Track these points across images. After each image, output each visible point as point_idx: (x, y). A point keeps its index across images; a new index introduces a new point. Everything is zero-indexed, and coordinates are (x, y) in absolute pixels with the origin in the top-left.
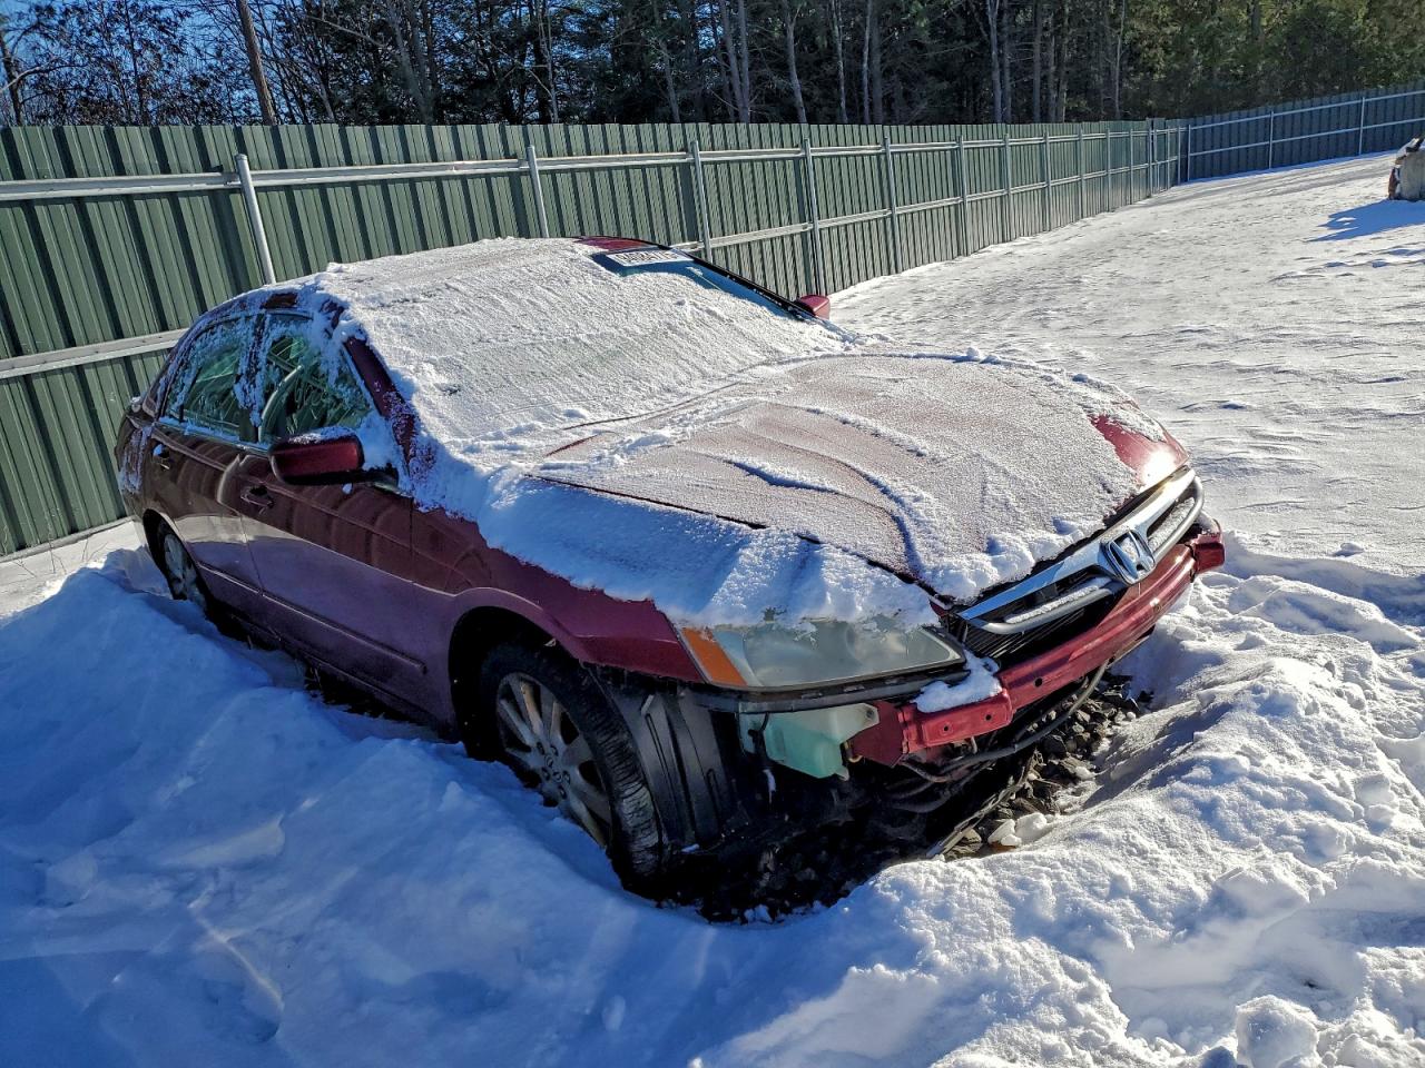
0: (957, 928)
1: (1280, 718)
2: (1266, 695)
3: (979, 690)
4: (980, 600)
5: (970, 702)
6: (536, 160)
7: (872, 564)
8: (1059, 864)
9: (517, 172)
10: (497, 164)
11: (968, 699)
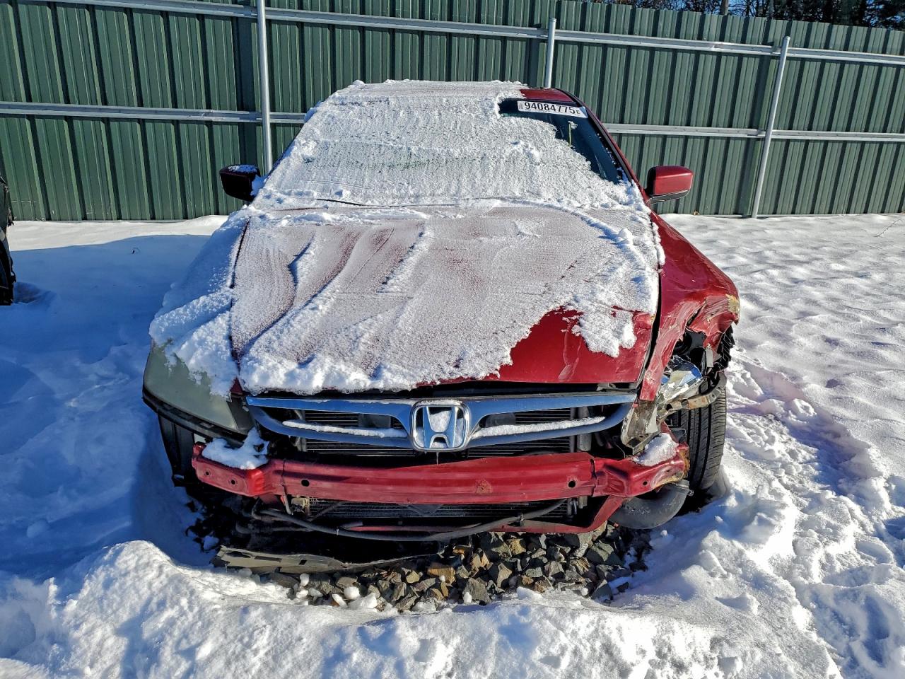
0: (101, 600)
1: (510, 645)
2: (523, 620)
3: (237, 460)
4: (262, 395)
5: (226, 464)
6: (787, 48)
7: (230, 338)
8: (196, 609)
9: (769, 56)
10: (752, 48)
11: (227, 461)
